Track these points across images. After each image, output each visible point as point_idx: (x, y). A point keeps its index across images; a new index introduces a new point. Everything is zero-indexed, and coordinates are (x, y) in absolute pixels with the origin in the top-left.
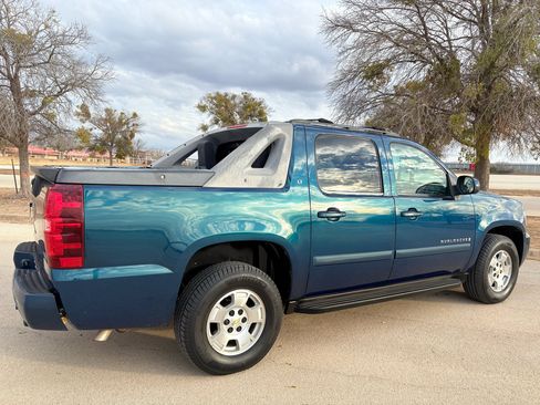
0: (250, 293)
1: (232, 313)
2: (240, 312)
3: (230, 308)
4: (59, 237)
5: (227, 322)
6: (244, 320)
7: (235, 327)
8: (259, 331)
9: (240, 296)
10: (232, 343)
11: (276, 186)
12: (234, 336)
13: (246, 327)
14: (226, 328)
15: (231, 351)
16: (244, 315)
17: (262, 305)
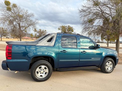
0: (45, 66)
1: (41, 70)
2: (43, 70)
3: (41, 69)
4: (7, 54)
5: (40, 72)
6: (44, 72)
7: (42, 73)
8: (47, 74)
9: (43, 67)
10: (41, 76)
11: (51, 46)
12: (42, 74)
13: (44, 73)
14: (40, 73)
15: (41, 77)
16: (44, 71)
17: (48, 69)
